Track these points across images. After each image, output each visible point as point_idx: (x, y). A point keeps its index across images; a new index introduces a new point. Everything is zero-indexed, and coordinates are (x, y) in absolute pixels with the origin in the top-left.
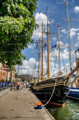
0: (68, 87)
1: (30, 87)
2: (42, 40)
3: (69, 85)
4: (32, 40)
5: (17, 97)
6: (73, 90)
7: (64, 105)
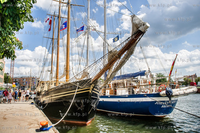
0: (96, 95)
1: (34, 99)
2: (59, 15)
3: (98, 92)
4: (31, 17)
5: (6, 116)
6: (105, 100)
7: (89, 123)
